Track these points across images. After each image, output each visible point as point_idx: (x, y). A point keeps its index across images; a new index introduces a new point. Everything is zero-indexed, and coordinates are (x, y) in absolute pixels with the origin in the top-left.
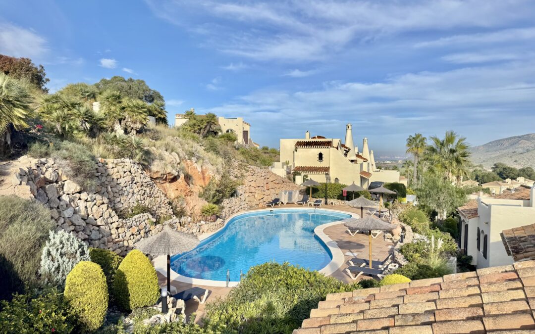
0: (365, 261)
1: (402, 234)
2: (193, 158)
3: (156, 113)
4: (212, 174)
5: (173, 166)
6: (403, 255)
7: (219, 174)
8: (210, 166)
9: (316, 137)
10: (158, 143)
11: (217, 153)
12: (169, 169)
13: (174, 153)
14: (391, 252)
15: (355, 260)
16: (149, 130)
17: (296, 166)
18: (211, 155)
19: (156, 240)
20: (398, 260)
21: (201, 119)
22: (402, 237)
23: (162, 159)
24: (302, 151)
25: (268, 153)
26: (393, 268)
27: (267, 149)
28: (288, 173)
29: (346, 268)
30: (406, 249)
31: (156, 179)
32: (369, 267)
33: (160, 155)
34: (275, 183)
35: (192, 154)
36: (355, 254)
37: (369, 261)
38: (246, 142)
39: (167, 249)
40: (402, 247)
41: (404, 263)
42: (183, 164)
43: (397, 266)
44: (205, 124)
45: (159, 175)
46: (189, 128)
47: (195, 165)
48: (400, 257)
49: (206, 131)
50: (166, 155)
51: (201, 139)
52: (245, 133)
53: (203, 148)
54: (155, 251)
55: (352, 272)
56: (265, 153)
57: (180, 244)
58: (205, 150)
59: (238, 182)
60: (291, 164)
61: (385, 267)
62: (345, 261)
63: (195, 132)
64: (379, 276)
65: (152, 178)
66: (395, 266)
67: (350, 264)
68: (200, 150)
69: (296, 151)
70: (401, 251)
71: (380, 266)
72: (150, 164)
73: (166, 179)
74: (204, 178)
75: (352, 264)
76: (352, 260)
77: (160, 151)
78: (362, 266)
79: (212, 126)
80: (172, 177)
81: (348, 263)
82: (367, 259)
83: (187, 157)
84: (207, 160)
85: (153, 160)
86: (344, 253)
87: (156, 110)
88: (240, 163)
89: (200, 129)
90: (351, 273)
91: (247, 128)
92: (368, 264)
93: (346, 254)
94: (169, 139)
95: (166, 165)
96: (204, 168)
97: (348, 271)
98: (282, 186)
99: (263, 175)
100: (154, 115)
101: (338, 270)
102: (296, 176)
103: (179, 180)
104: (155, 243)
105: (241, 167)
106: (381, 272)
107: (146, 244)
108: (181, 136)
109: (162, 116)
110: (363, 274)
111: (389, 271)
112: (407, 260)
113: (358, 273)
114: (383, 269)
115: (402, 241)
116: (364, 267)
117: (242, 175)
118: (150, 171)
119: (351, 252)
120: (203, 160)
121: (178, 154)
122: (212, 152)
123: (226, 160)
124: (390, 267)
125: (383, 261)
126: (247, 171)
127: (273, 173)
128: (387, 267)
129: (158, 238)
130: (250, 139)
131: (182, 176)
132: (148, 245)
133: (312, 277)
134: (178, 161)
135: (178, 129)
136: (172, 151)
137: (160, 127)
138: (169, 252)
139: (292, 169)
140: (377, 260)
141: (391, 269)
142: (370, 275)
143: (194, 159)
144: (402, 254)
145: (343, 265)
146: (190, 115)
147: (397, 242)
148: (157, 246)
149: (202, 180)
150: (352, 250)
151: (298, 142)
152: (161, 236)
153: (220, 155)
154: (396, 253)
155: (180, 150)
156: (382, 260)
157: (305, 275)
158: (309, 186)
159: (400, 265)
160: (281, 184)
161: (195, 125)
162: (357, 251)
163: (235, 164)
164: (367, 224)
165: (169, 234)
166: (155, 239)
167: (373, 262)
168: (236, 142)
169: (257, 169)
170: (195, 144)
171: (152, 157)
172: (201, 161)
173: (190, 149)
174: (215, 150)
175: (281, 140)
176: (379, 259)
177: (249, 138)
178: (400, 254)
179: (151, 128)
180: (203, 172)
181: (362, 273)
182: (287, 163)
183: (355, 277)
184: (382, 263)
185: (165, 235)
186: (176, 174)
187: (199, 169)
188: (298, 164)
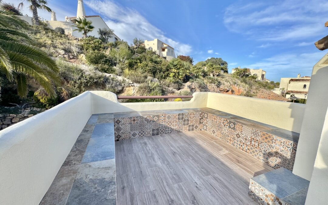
2: (235, 85)
3: (224, 69)
4: (242, 91)
5: (227, 87)
7: (246, 91)
8: (242, 88)
10: (223, 79)
11: (246, 83)
12: (226, 88)
13: (228, 83)
16: (221, 75)
18: (243, 84)
21: (241, 70)
23: (224, 84)
24: (292, 83)
25: (273, 84)
27: (273, 82)
28: (282, 93)
34: (274, 97)
35: (235, 83)
38: (263, 79)
42: (231, 86)
44: (243, 72)
45: (222, 90)
46: (236, 74)
47: (236, 87)
49: (243, 75)
50: (226, 83)
51: (240, 78)
52: (263, 76)
53: (240, 81)
58: (241, 82)
59: (254, 95)
60: (285, 89)
63: (238, 75)
65: (220, 90)
69: (290, 83)
72: (220, 86)
73: (224, 91)
74: (239, 92)
77: (223, 82)
79: (245, 73)
80: (227, 90)
83: (233, 84)
84: (241, 86)
85: (221, 85)
87: (224, 68)
88: (257, 87)
89: (240, 74)
91: (264, 73)
94: (227, 78)
95: (225, 86)
96: (239, 88)
98: (278, 98)
99: (267, 93)
100: (223, 70)
102: (287, 95)
103: (229, 92)
105: (257, 89)
108: (232, 77)
109: (226, 70)
117: (257, 92)
118: (220, 88)
120: (239, 85)
121: (230, 83)
122: (244, 82)
123: (249, 86)
126: (259, 91)
127: (273, 93)
130: (265, 78)
131: (230, 90)
135: (232, 74)
137: (225, 74)
139: (285, 91)
146: (237, 69)
151: (291, 79)
158: (293, 99)
161: (238, 73)
163: (254, 87)
168: (257, 79)
169: (265, 90)
170: (237, 80)
171: (221, 83)
173: (235, 81)
175: (281, 78)
179: (222, 74)
182: (283, 89)
186: (228, 90)
187: (238, 89)
188: (289, 89)
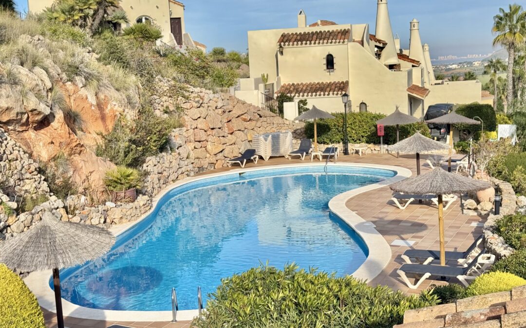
0: (432, 253)
1: (498, 199)
2: (77, 78)
4: (118, 109)
5: (39, 96)
6: (501, 238)
7: (133, 108)
8: (112, 93)
9: (319, 22)
10: (3, 50)
11: (125, 65)
12: (32, 102)
13: (37, 69)
14: (479, 234)
15: (411, 253)
17: (282, 84)
18: (112, 70)
19: (27, 242)
20: (494, 247)
22: (498, 204)
23: (14, 82)
24: (292, 52)
25: (224, 61)
26: (486, 262)
27: (222, 52)
28: (268, 98)
29: (396, 270)
30: (507, 225)
31: (8, 123)
32: (440, 263)
33: (10, 74)
34: (245, 120)
35: (73, 70)
36: (411, 242)
37: (439, 252)
38: (180, 42)
39: (52, 256)
40: (499, 222)
41: (506, 252)
42: (59, 91)
43: (493, 257)
44: (95, 7)
45: (12, 115)
46: (62, 17)
47: (83, 92)
48: (496, 242)
49: (97, 21)
50: (23, 72)
51: (88, 37)
52: (176, 24)
53: (95, 56)
54: (28, 264)
55: (409, 275)
56: (219, 61)
57: (77, 245)
58: (99, 60)
59: (172, 122)
60: (272, 80)
61: (470, 261)
62: (393, 256)
63: (74, 24)
64: (461, 278)
66: (489, 258)
67: (403, 260)
68: (90, 60)
69: (282, 53)
70: (497, 230)
71: (461, 261)
73: (27, 123)
74: (103, 118)
75: (408, 260)
76: (407, 253)
77: (8, 66)
78: (426, 263)
79: (109, 11)
80: (39, 118)
81: (399, 259)
82: (435, 248)
83: (64, 76)
84: (105, 81)
86: (389, 242)
88: (173, 83)
89: (85, 18)
90: (407, 277)
91: (178, 12)
92: (437, 257)
93: (392, 244)
94: (23, 41)
95: (24, 94)
96: (102, 96)
97: (402, 274)
98: (259, 124)
99: (220, 105)
101: (383, 274)
102: (285, 104)
103: (55, 124)
104: (25, 247)
105: (175, 91)
106: (464, 272)
107: (9, 251)
108: (48, 33)
110: (430, 278)
111: (478, 268)
112: (511, 245)
113: (421, 276)
114: (466, 266)
115: (497, 212)
116: (430, 263)
117: (178, 108)
119: (403, 239)
120: (98, 80)
121: (47, 71)
122: (114, 63)
123: (143, 79)
124: (480, 260)
125: (465, 251)
126: (187, 98)
127: (238, 101)
128: (476, 260)
129: (30, 237)
130: (186, 35)
131: (59, 115)
132: (12, 252)
133: (343, 288)
134: (49, 85)
135: (40, 20)
136: (34, 64)
138: (57, 263)
139: (275, 90)
140: (452, 250)
141: (482, 264)
142: (443, 279)
143: (80, 81)
144: (500, 236)
145: (390, 263)
147: (488, 215)
148: (31, 253)
149: (100, 121)
150: (404, 236)
151: (283, 36)
152: (37, 234)
153: (131, 68)
154: (488, 234)
155: (48, 62)
156: (463, 249)
157: (330, 285)
158: (311, 120)
159: (498, 257)
160: (257, 121)
161: (72, 9)
162: (413, 237)
163: (163, 85)
164: (434, 184)
165: (52, 228)
166: (27, 239)
167: (447, 253)
168: (158, 42)
169: (208, 94)
170: (78, 49)
172: (95, 83)
173: (70, 59)
174: (119, 60)
175: (250, 33)
176: (456, 248)
177: (183, 32)
178: (496, 236)
180: (100, 106)
181: (427, 275)
182: (264, 79)
183: (415, 284)
184: (465, 255)
185: (46, 231)
186: (47, 111)
187: (92, 100)
188: (286, 80)
